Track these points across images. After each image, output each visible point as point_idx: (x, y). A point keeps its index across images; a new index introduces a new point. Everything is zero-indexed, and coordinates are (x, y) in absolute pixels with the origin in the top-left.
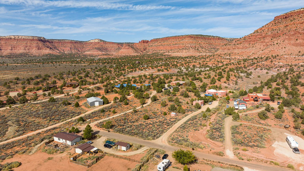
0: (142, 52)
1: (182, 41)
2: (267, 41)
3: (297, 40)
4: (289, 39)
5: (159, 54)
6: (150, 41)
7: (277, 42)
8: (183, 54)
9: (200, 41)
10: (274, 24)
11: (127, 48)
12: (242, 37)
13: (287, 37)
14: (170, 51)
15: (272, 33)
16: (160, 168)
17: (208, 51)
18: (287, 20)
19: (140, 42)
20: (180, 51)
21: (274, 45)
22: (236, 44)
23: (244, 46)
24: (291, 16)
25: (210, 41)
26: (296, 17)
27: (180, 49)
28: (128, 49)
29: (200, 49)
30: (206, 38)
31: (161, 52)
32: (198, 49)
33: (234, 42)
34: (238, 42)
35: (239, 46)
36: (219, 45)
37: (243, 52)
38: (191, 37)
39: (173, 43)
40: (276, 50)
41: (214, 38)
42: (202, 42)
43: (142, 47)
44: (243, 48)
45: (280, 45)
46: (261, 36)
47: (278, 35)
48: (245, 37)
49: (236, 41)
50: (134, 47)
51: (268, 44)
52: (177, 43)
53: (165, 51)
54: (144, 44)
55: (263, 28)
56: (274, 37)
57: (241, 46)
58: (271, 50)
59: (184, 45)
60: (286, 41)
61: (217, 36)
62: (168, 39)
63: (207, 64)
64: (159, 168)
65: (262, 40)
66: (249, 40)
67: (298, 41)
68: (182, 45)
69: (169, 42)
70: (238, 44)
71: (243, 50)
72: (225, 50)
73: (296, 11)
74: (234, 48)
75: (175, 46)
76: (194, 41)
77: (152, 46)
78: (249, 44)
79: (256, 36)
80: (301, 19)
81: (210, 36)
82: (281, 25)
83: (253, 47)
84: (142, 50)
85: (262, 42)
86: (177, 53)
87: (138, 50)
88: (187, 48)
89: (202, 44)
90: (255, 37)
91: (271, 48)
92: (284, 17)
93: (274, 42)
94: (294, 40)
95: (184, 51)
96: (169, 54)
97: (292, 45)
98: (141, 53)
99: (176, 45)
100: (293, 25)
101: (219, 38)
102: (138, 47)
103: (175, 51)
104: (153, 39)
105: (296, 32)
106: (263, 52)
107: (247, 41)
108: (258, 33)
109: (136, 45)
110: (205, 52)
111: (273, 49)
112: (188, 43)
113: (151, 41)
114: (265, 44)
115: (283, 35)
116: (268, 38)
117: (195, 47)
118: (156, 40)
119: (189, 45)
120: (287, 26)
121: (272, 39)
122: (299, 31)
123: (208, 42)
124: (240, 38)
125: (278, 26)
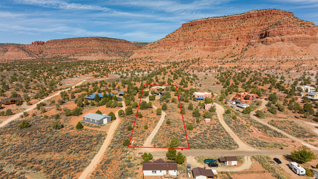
0: (37, 55)
1: (88, 44)
2: (180, 45)
3: (205, 45)
4: (199, 45)
5: (62, 57)
6: (46, 42)
7: (190, 47)
8: (92, 58)
9: (107, 44)
10: (183, 30)
11: (16, 50)
12: (156, 42)
13: (197, 43)
14: (76, 55)
15: (184, 38)
16: (303, 172)
17: (117, 55)
18: (194, 28)
19: (33, 43)
20: (87, 54)
21: (188, 49)
22: (151, 48)
23: (160, 50)
24: (196, 24)
25: (117, 45)
26: (200, 26)
27: (87, 52)
28: (18, 51)
29: (109, 52)
30: (112, 41)
31: (63, 55)
32: (107, 53)
33: (149, 45)
34: (153, 46)
35: (156, 50)
36: (126, 49)
37: (162, 56)
38: (97, 39)
39: (77, 45)
40: (191, 54)
41: (120, 41)
42: (110, 45)
43: (36, 49)
44: (159, 52)
45: (193, 50)
46: (174, 41)
47: (189, 40)
48: (158, 42)
49: (150, 45)
50: (26, 50)
51: (182, 48)
52: (82, 45)
53: (68, 55)
54: (38, 45)
55: (175, 34)
56: (185, 42)
57: (157, 50)
58: (187, 54)
59: (91, 48)
60: (197, 46)
61: (123, 40)
62: (70, 40)
63: (139, 68)
64: (301, 172)
65: (176, 45)
66: (163, 44)
67: (206, 47)
68: (89, 48)
69: (72, 44)
70: (153, 48)
71: (160, 54)
72: (141, 54)
73: (199, 20)
74: (150, 51)
75: (80, 48)
76: (102, 44)
77: (50, 48)
78: (165, 48)
79: (170, 41)
80: (204, 28)
81: (116, 39)
82: (190, 31)
83: (169, 51)
84: (37, 53)
85: (176, 47)
86: (85, 57)
87: (31, 53)
88: (95, 51)
89: (110, 47)
90: (168, 42)
91: (187, 52)
92: (190, 24)
93: (188, 46)
94: (203, 45)
95: (93, 54)
96: (75, 57)
97: (202, 50)
98: (36, 57)
99: (82, 48)
100: (199, 32)
101: (126, 42)
102: (31, 49)
103: (81, 55)
104: (50, 40)
105: (203, 39)
106: (180, 55)
107: (161, 46)
108: (172, 38)
109: (28, 47)
110: (115, 55)
111: (188, 53)
112: (95, 46)
113: (48, 42)
114: (179, 48)
115: (194, 40)
116: (181, 43)
117: (104, 50)
118: (55, 41)
119: (97, 48)
120: (195, 33)
121: (184, 44)
122: (206, 38)
123: (115, 46)
124: (154, 42)
125: (188, 33)
